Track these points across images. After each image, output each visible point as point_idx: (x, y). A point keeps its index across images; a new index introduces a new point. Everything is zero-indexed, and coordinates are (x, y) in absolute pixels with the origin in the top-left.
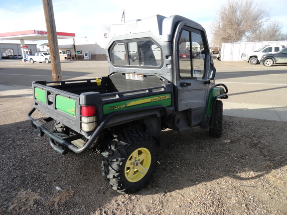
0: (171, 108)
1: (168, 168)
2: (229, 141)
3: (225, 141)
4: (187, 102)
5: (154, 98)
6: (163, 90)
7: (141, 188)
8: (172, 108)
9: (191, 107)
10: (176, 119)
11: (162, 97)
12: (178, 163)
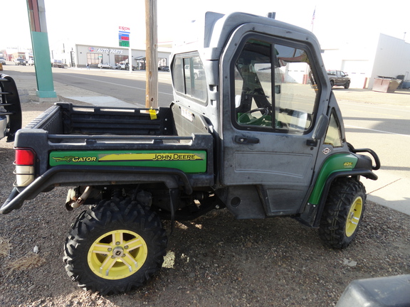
0: (204, 177)
1: (192, 275)
2: (353, 264)
3: (346, 262)
4: (251, 171)
5: (164, 155)
6: (190, 143)
7: (120, 293)
8: (208, 177)
9: (263, 183)
10: (231, 197)
11: (183, 155)
12: (214, 273)
